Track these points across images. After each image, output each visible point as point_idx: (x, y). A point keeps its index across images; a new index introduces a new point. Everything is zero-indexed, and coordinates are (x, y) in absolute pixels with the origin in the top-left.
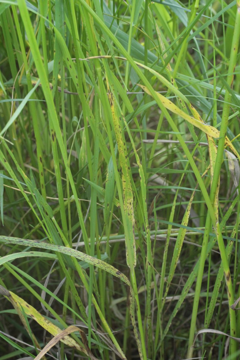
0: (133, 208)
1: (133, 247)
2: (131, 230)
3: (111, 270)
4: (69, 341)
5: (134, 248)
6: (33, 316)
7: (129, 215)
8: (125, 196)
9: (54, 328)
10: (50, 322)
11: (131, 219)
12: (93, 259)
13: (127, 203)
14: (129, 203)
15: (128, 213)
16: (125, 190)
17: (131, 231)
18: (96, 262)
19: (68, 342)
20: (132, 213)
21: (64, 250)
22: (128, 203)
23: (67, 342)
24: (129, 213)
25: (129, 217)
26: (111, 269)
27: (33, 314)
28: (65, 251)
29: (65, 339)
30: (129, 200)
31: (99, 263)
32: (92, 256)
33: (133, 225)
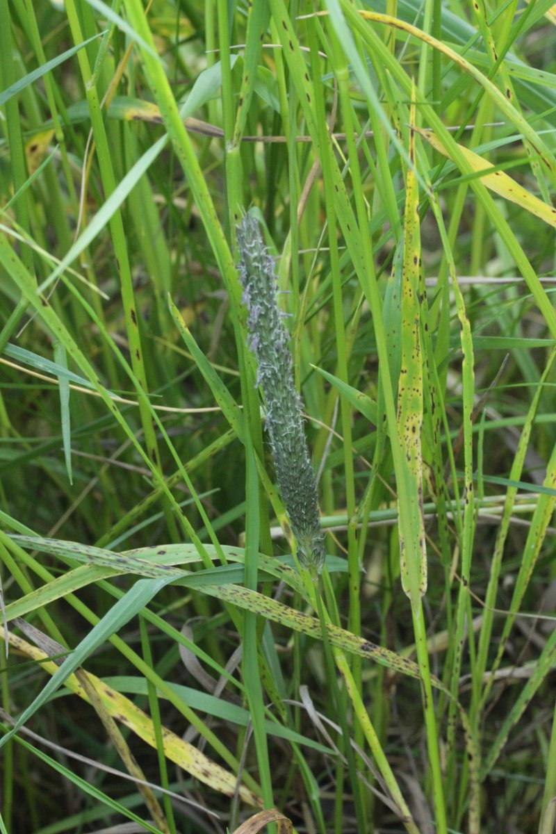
0: (419, 442)
1: (418, 543)
2: (413, 498)
3: (345, 642)
4: (222, 780)
5: (421, 545)
6: (125, 719)
7: (409, 459)
8: (402, 410)
9: (180, 749)
10: (169, 733)
11: (415, 471)
12: (302, 618)
13: (406, 429)
14: (411, 429)
15: (408, 456)
16: (402, 393)
17: (412, 502)
18: (308, 624)
19: (220, 782)
20: (417, 455)
21: (231, 594)
22: (408, 429)
23: (217, 782)
24: (410, 454)
25: (409, 464)
26: (346, 640)
27: (125, 715)
28: (235, 595)
29: (211, 775)
30: (410, 420)
31: (315, 627)
32: (298, 610)
33: (418, 486)
